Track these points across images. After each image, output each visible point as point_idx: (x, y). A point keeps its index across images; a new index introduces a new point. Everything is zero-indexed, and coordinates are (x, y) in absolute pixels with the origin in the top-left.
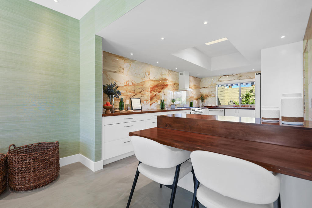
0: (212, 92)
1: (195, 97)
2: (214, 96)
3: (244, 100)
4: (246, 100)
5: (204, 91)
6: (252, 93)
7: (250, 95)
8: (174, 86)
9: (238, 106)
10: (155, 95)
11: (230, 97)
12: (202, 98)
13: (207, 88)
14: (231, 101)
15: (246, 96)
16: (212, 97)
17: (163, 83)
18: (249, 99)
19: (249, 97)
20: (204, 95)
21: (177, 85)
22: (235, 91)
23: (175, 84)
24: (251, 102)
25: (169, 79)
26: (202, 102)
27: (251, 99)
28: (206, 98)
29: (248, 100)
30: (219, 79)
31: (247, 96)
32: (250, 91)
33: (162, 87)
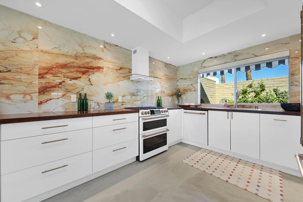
0: (192, 85)
1: (167, 92)
2: (195, 91)
3: (240, 97)
4: (243, 98)
5: (182, 85)
6: (251, 89)
7: (248, 92)
8: (121, 71)
9: (233, 105)
10: (60, 83)
11: (221, 94)
12: (178, 94)
13: (185, 79)
14: (224, 99)
15: (242, 93)
16: (192, 92)
17: (88, 63)
18: (247, 96)
19: (247, 93)
20: (181, 90)
21: (128, 71)
22: (228, 87)
23: (121, 68)
24: (250, 99)
25: (104, 58)
26: (178, 99)
27: (249, 96)
28: (184, 94)
29: (245, 97)
30: (202, 64)
31: (245, 92)
32: (248, 86)
33: (84, 70)
